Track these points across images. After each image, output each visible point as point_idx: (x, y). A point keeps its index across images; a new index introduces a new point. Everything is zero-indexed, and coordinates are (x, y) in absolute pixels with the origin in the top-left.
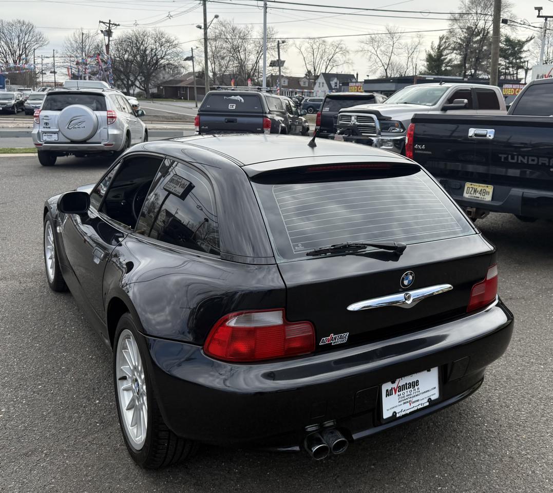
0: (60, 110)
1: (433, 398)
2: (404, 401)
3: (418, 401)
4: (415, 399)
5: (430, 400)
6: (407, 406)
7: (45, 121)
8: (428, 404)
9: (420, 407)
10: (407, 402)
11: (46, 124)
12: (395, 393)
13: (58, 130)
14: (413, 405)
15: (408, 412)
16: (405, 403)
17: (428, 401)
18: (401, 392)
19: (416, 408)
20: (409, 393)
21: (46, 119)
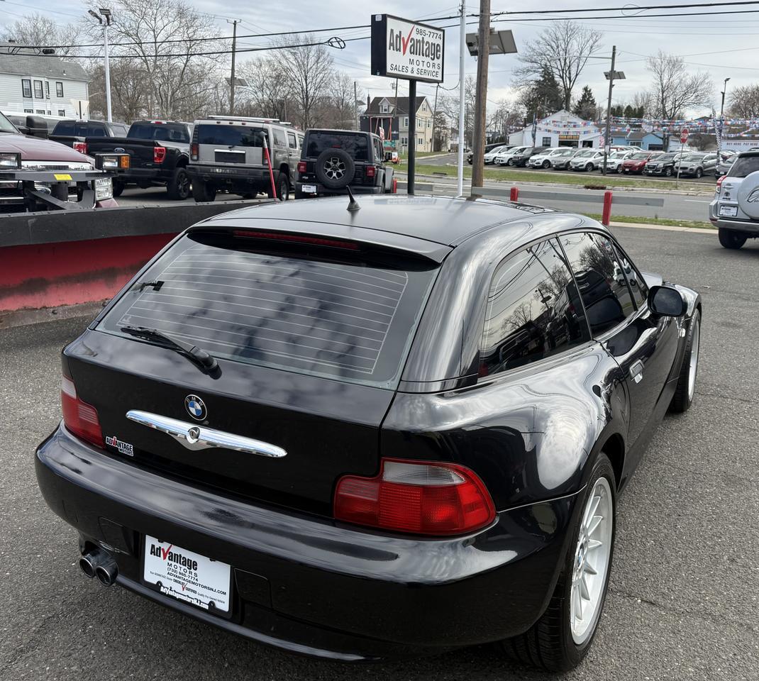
0: (745, 177)
1: (219, 606)
2: (176, 579)
3: (195, 592)
4: (189, 586)
5: (211, 604)
6: (178, 587)
7: (726, 190)
8: (207, 607)
9: (194, 602)
10: (180, 583)
11: (727, 194)
12: (165, 558)
13: (737, 203)
14: (186, 592)
15: (178, 596)
16: (176, 581)
17: (209, 604)
18: (173, 563)
19: (189, 600)
20: (182, 571)
21: (727, 188)
